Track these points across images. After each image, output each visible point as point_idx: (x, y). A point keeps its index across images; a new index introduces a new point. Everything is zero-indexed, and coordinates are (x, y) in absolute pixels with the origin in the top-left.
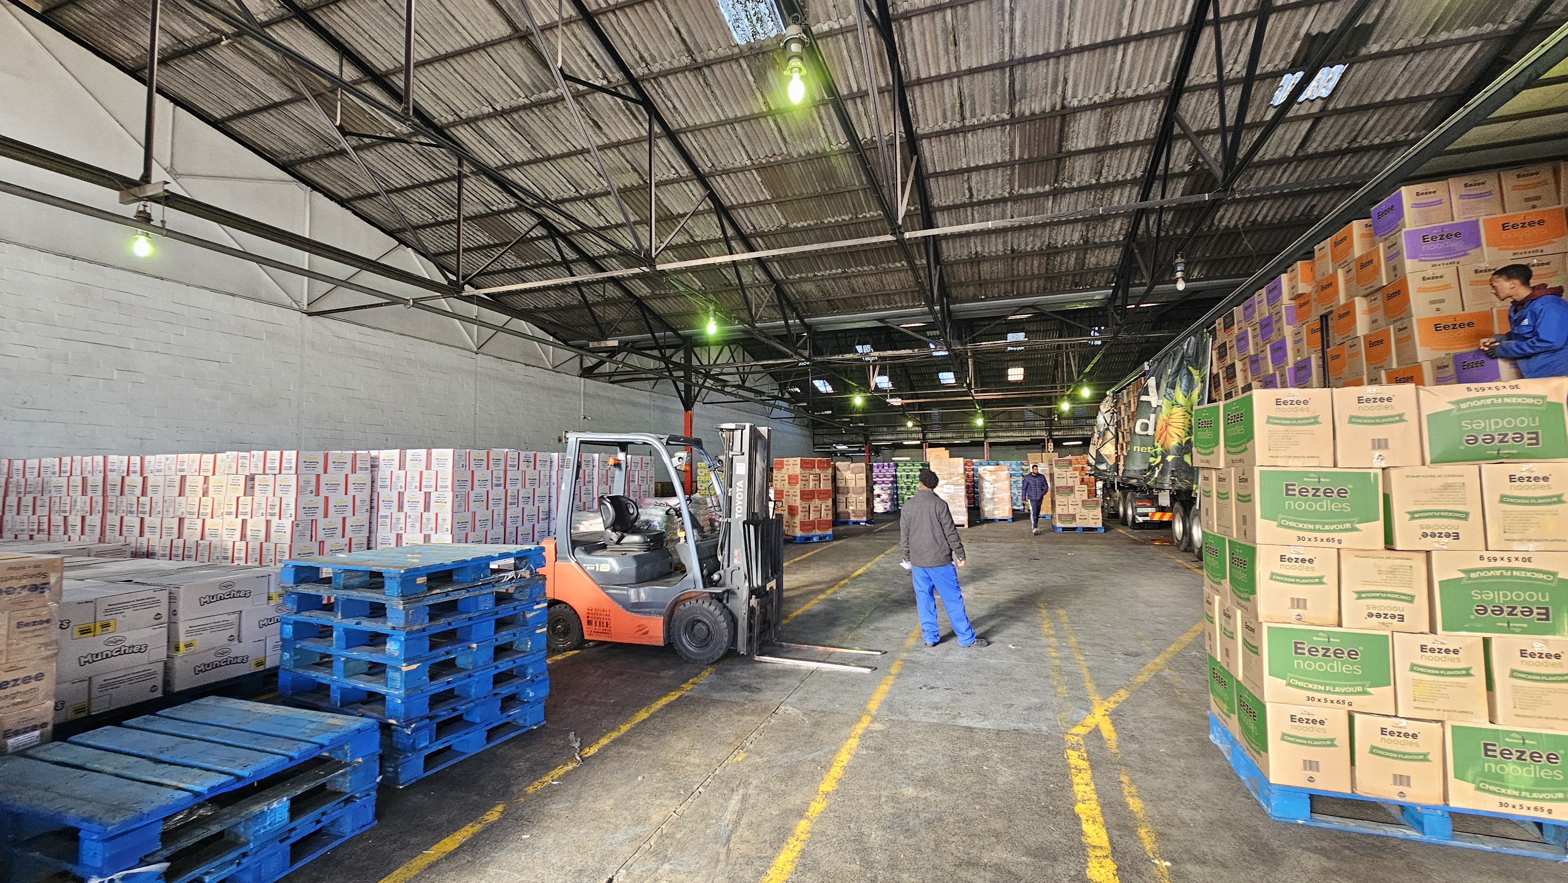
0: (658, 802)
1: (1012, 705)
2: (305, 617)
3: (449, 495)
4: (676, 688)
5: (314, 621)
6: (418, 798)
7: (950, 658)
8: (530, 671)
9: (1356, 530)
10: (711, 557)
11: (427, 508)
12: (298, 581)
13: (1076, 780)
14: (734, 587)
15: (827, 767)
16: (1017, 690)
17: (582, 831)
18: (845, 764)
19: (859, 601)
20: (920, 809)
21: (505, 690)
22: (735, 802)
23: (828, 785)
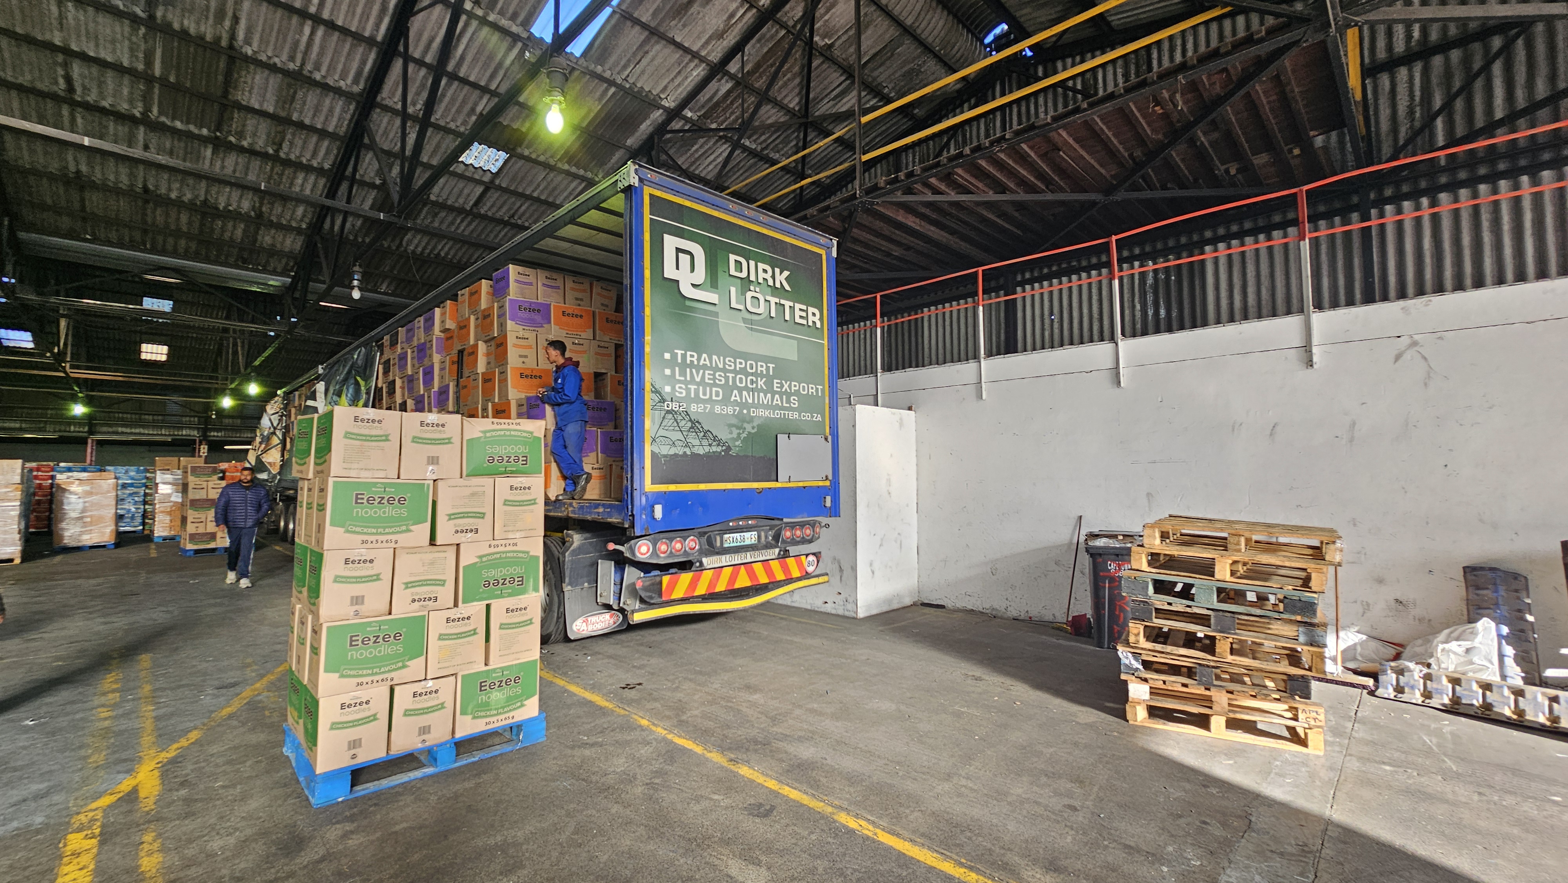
9: (410, 531)
13: (67, 869)
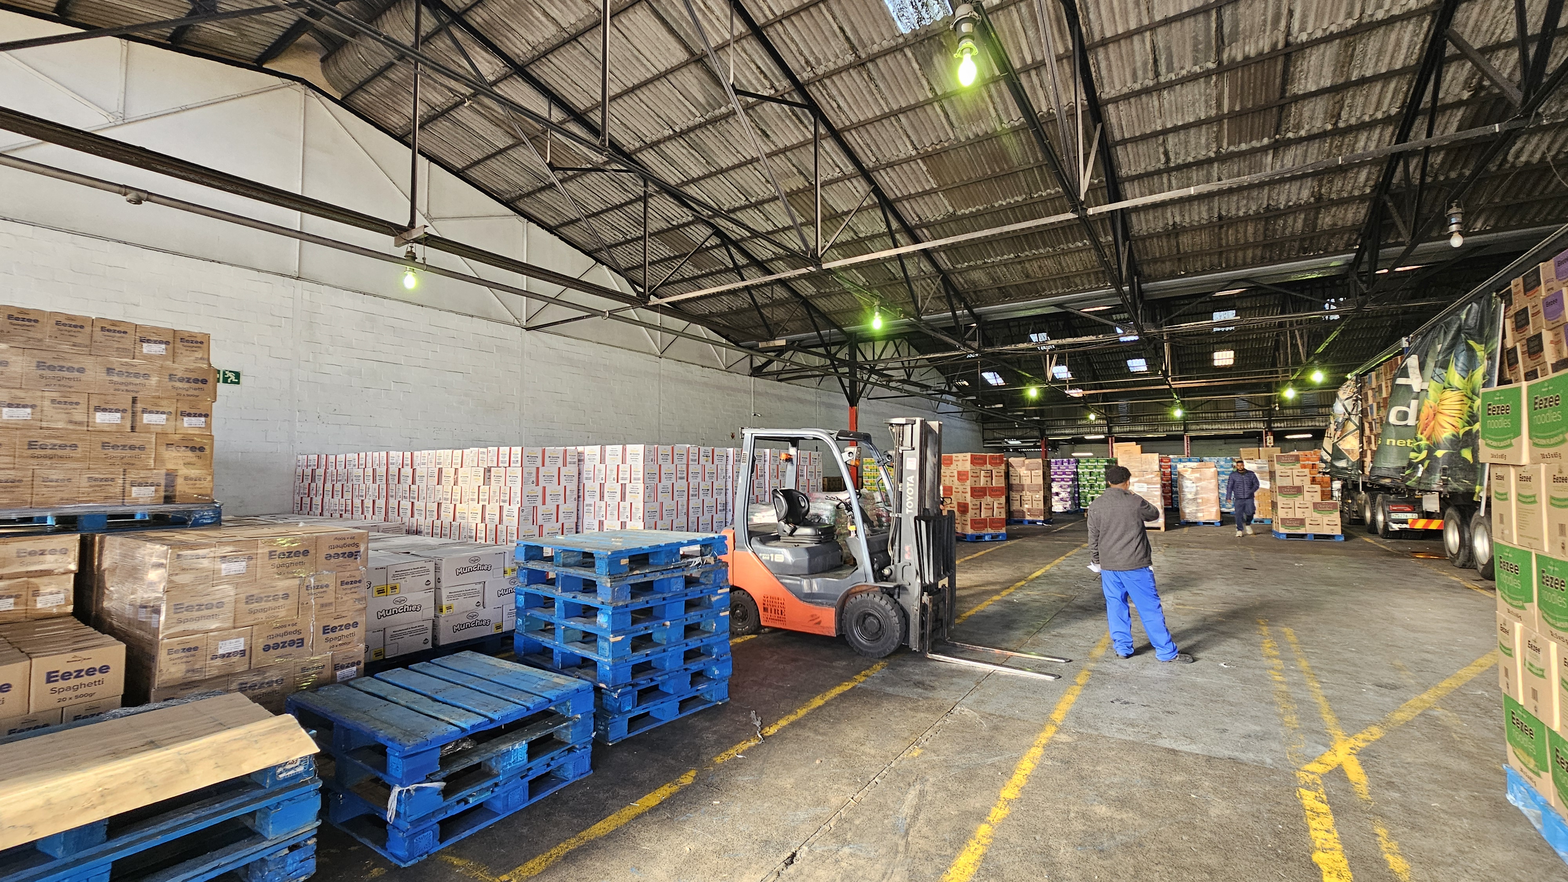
0: (836, 787)
1: (1225, 731)
2: (533, 589)
3: (641, 486)
4: (849, 679)
5: (540, 593)
6: (623, 756)
7: (1146, 673)
8: (715, 650)
10: (881, 551)
11: (623, 498)
12: (528, 558)
13: (1313, 824)
14: (905, 583)
15: (1009, 774)
16: (1231, 714)
17: (766, 805)
18: (1028, 772)
19: (1038, 604)
20: (1116, 830)
21: (694, 667)
22: (911, 796)
23: (1009, 792)
